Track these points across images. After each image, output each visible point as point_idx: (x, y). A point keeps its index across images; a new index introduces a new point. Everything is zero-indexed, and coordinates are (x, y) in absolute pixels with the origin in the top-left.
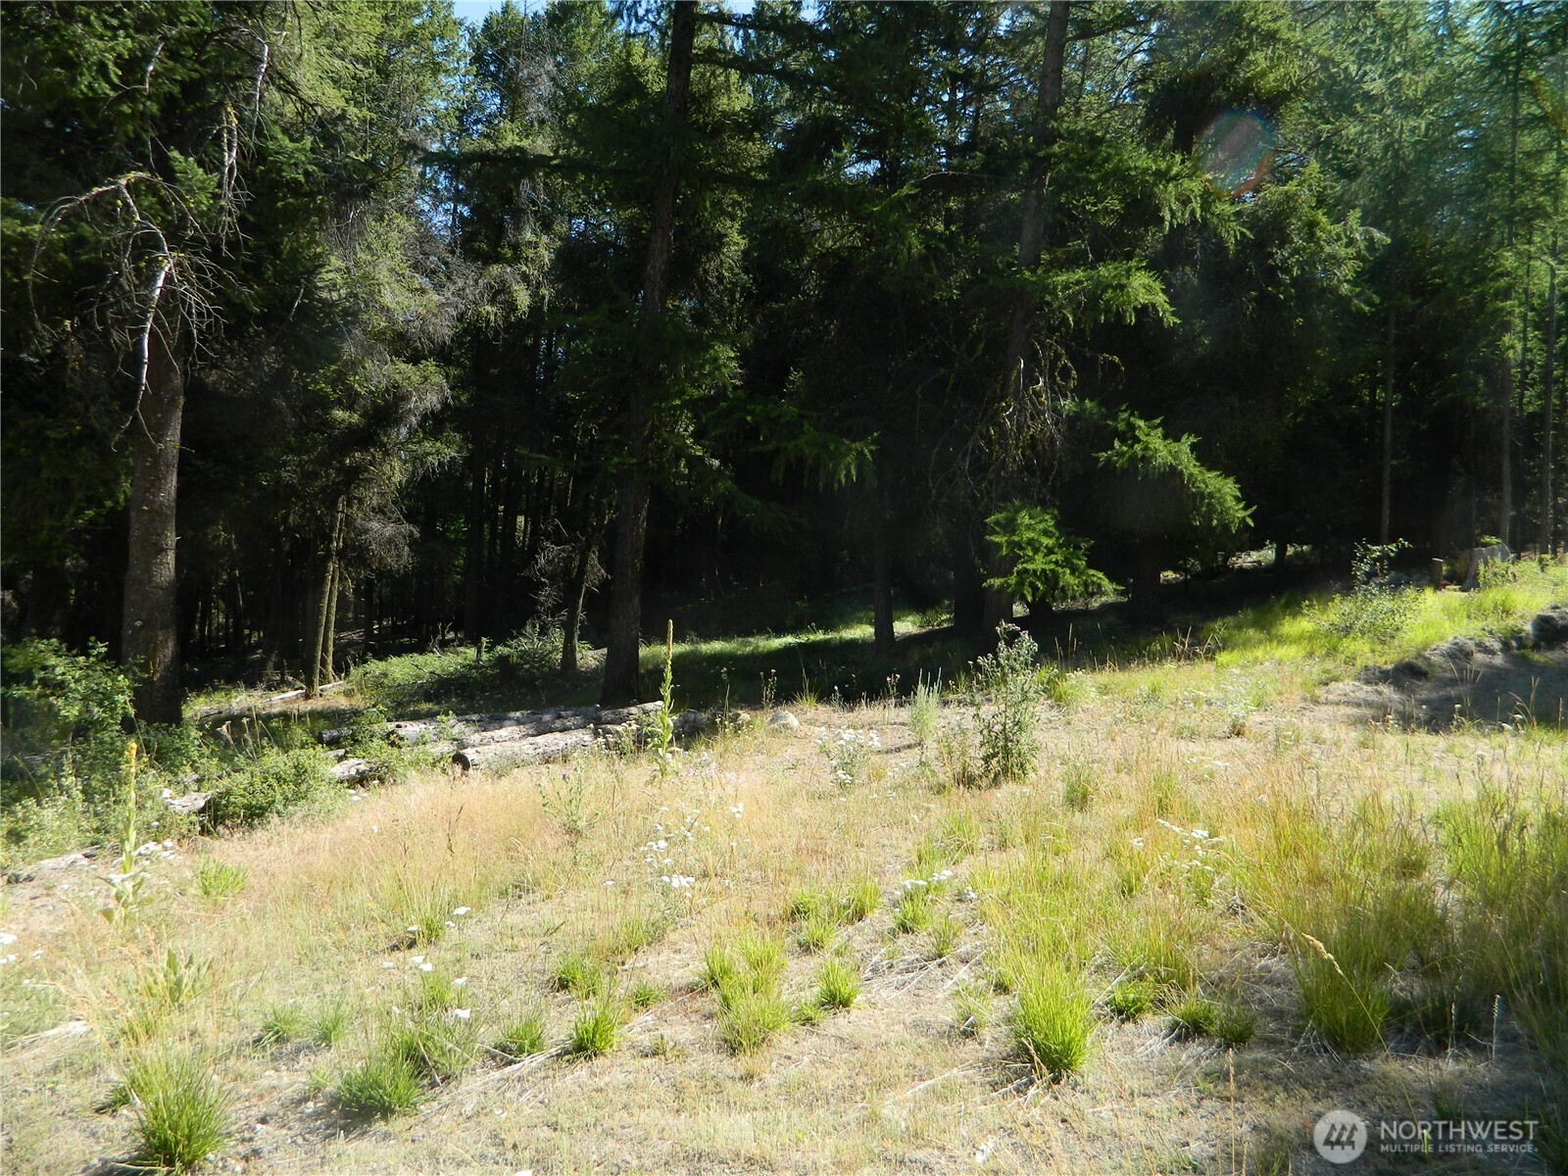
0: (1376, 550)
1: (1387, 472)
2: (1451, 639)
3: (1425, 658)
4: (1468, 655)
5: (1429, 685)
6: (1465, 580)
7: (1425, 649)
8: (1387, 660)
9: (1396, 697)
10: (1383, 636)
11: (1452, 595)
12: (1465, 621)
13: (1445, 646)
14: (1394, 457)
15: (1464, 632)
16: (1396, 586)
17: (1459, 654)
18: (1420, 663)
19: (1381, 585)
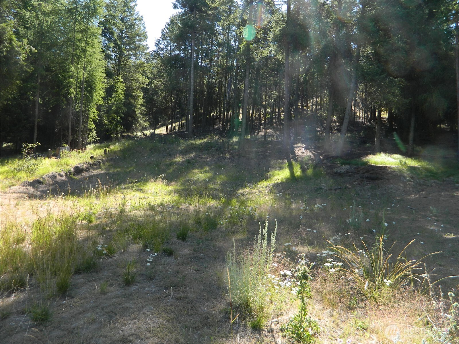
0: (30, 145)
1: (36, 123)
2: (51, 172)
3: (43, 178)
4: (55, 177)
5: (43, 186)
6: (57, 156)
7: (43, 176)
8: (32, 179)
9: (32, 190)
10: (31, 172)
11: (53, 160)
12: (56, 167)
13: (49, 174)
14: (38, 118)
15: (55, 171)
16: (36, 157)
17: (53, 177)
18: (41, 180)
19: (31, 157)
